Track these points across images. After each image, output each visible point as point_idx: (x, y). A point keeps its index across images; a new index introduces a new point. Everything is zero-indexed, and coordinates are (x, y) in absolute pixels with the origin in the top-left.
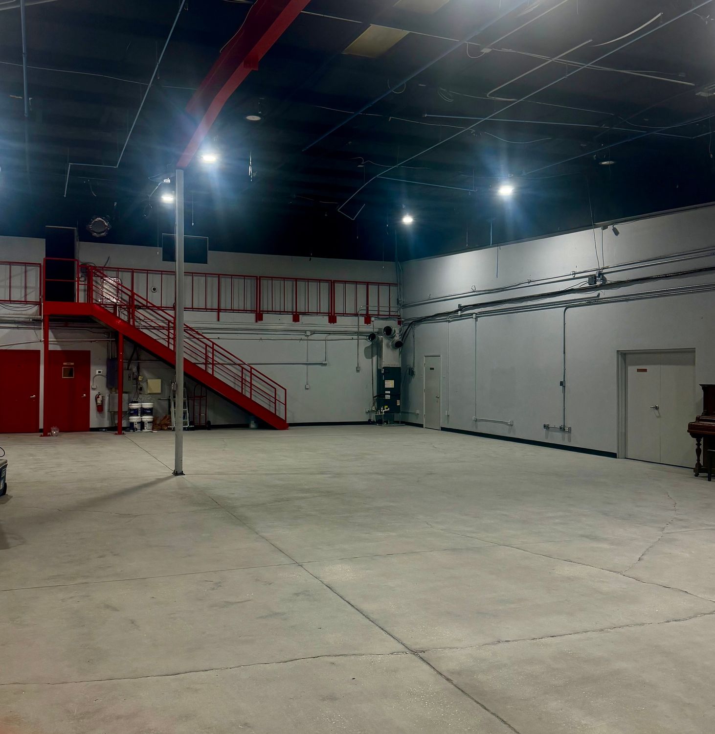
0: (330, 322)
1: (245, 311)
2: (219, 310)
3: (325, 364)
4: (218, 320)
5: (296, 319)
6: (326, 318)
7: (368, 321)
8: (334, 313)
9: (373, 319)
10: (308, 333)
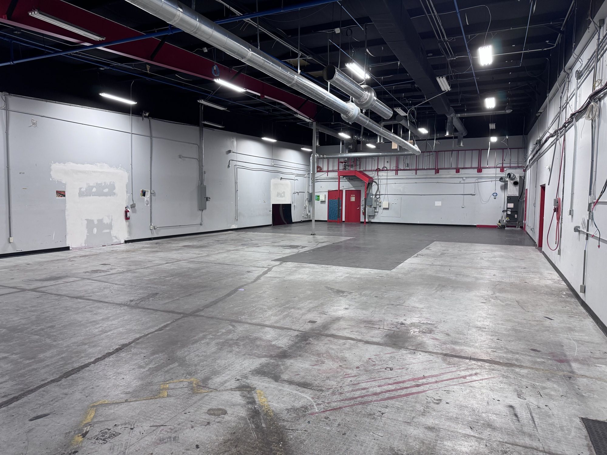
0: (478, 172)
1: (429, 169)
2: (416, 170)
3: (474, 195)
4: (416, 174)
5: (458, 171)
6: (476, 170)
7: (502, 170)
8: (480, 167)
9: (505, 169)
10: (464, 179)
